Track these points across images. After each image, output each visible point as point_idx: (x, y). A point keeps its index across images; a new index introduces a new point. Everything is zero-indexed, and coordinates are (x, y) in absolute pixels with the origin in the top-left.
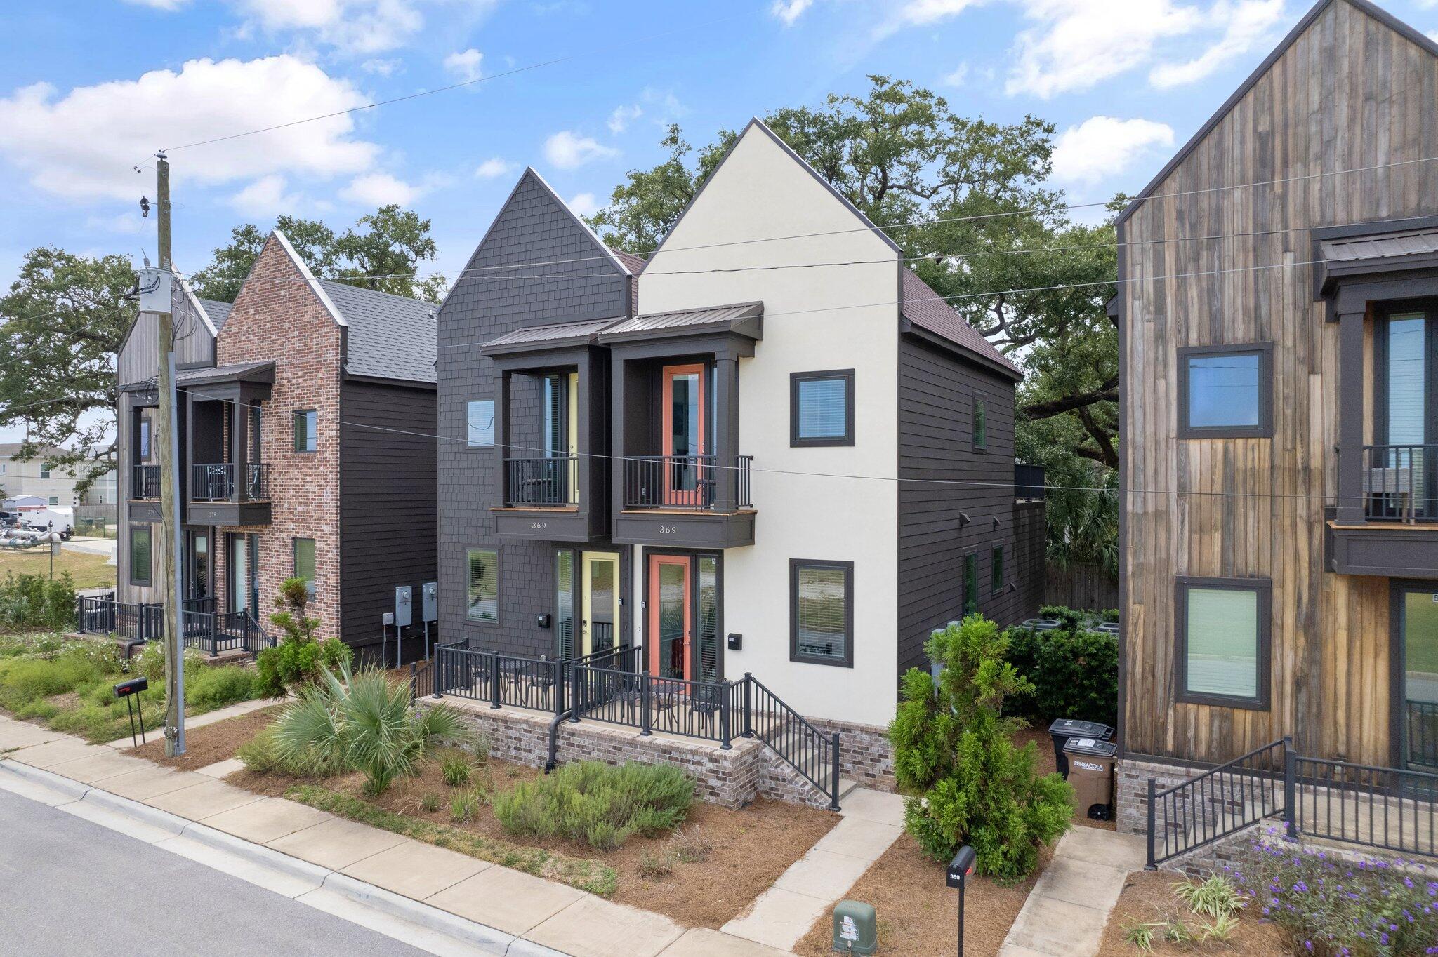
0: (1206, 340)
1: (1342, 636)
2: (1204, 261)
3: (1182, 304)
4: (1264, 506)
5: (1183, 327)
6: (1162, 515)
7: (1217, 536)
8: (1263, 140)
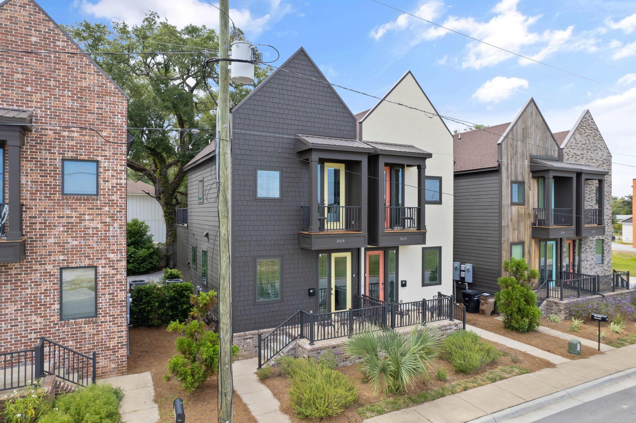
0: (515, 180)
1: (533, 253)
2: (514, 158)
3: (511, 168)
4: (523, 222)
5: (511, 176)
6: (508, 226)
7: (517, 231)
8: (523, 129)
